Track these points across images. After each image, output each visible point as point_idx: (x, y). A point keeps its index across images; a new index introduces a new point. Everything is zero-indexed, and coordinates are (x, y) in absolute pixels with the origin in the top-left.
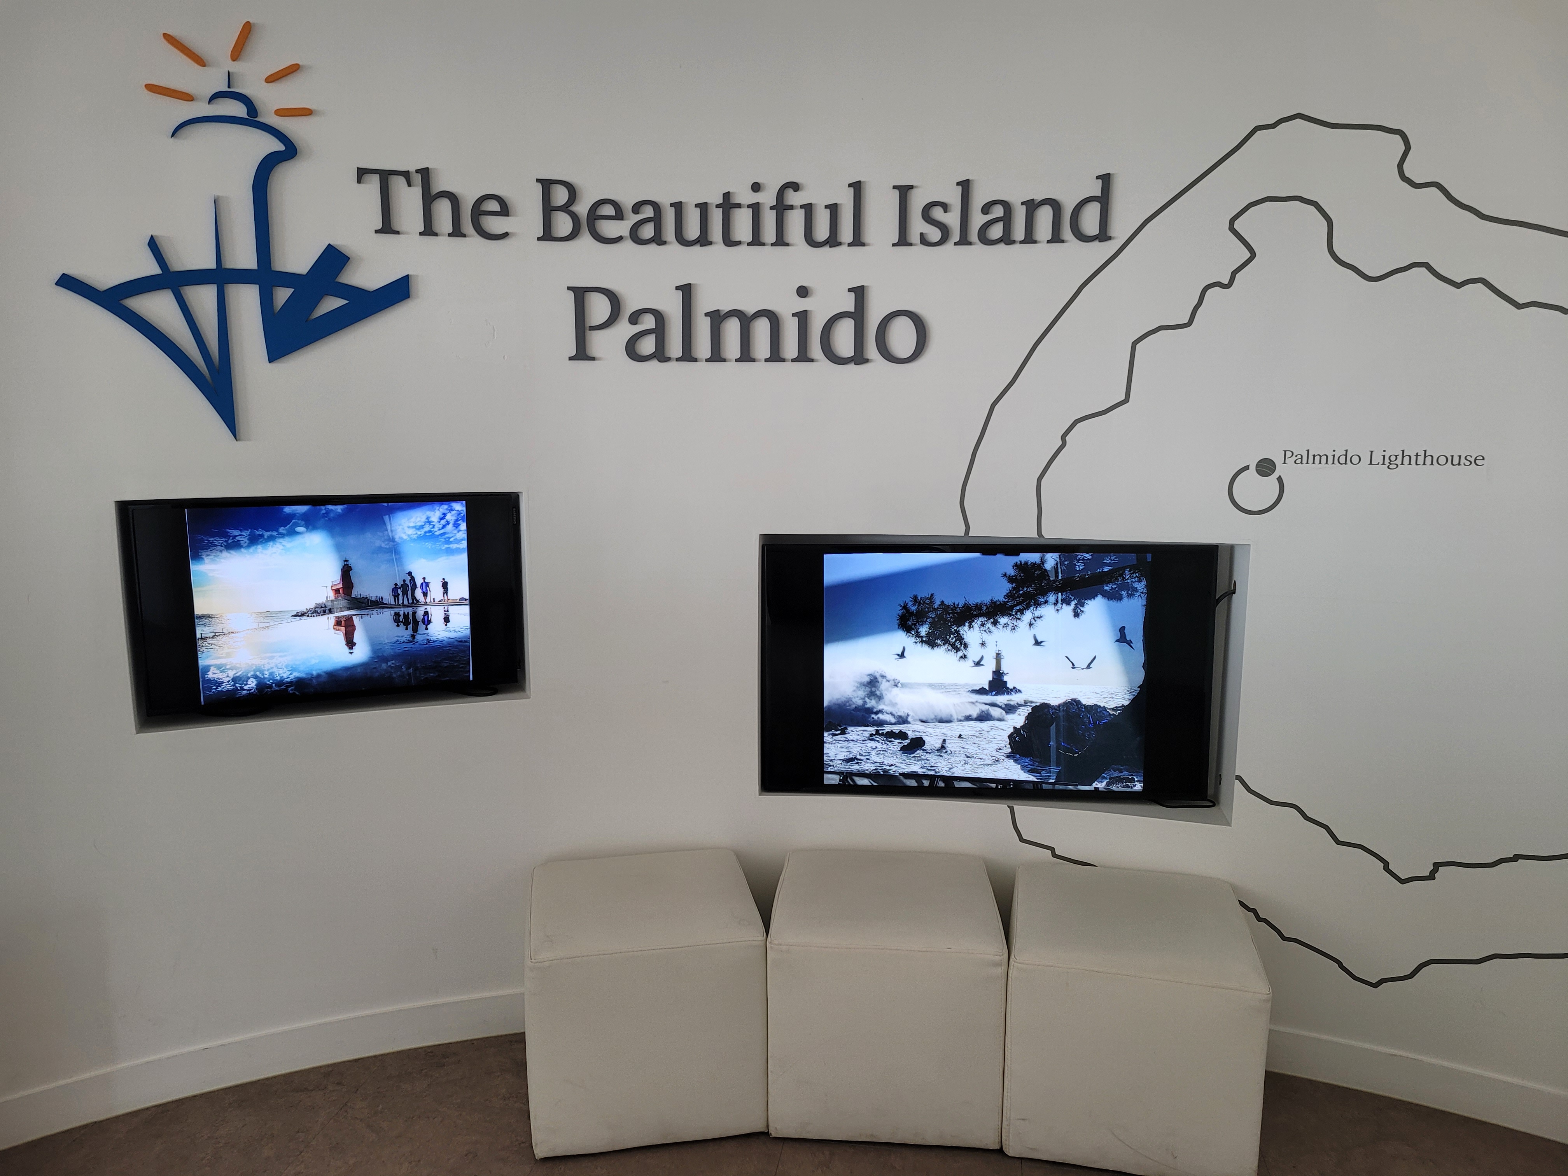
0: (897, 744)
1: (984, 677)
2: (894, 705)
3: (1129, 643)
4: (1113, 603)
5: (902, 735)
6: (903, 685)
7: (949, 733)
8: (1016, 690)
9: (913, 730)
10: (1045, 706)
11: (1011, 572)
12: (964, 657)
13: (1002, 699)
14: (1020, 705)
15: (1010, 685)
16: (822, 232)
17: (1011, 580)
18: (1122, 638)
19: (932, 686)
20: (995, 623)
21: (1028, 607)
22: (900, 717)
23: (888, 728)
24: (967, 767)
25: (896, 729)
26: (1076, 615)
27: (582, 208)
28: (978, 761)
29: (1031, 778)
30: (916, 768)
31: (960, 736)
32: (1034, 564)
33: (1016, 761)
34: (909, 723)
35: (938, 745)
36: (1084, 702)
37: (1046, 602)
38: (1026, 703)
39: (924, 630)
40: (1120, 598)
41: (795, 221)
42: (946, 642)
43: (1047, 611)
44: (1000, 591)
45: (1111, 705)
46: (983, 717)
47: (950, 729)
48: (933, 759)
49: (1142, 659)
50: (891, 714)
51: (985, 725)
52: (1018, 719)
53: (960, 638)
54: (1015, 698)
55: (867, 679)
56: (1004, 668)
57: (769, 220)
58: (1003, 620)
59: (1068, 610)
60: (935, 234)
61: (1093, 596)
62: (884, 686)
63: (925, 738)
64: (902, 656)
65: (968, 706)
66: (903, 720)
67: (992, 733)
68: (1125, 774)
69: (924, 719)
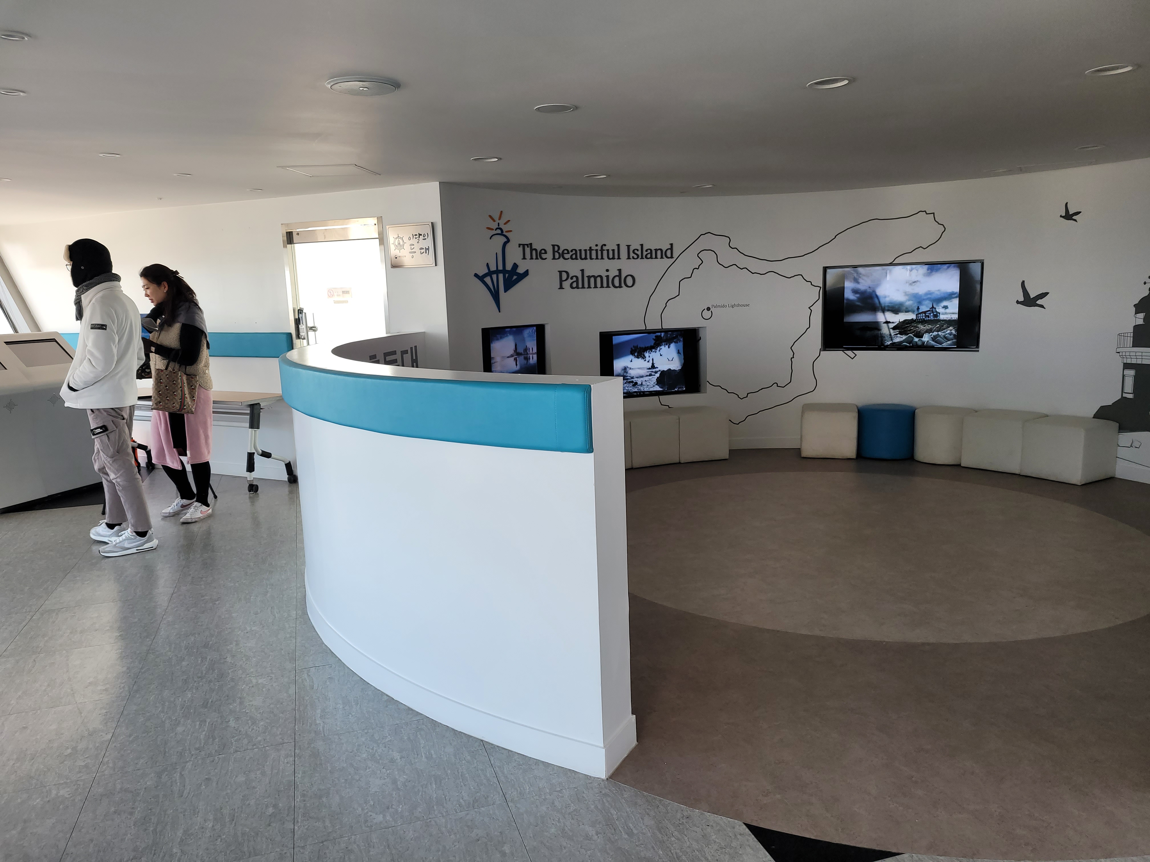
0: (631, 384)
1: (650, 365)
2: (630, 374)
3: (680, 354)
4: (676, 344)
5: (632, 382)
6: (632, 369)
7: (643, 380)
8: (657, 368)
9: (634, 380)
10: (663, 371)
11: (654, 338)
12: (645, 360)
13: (654, 370)
14: (658, 371)
15: (656, 367)
16: (611, 256)
17: (654, 340)
18: (679, 353)
19: (639, 368)
20: (652, 351)
21: (658, 347)
22: (632, 377)
23: (629, 380)
24: (648, 388)
25: (631, 380)
26: (669, 347)
27: (560, 251)
28: (650, 387)
29: (662, 389)
30: (636, 390)
31: (645, 381)
32: (659, 336)
33: (658, 386)
34: (634, 378)
35: (641, 383)
36: (672, 369)
37: (662, 345)
38: (659, 371)
39: (636, 354)
40: (677, 343)
41: (605, 253)
42: (641, 357)
43: (662, 347)
44: (652, 343)
45: (677, 369)
46: (650, 375)
47: (643, 379)
48: (639, 387)
49: (683, 357)
50: (630, 376)
51: (651, 377)
52: (658, 375)
53: (644, 356)
54: (657, 370)
55: (624, 368)
56: (654, 362)
57: (599, 253)
58: (653, 350)
59: (667, 346)
60: (636, 257)
61: (672, 343)
62: (628, 369)
63: (638, 382)
64: (631, 361)
65: (647, 373)
66: (633, 378)
67: (653, 379)
68: (681, 386)
69: (637, 377)
